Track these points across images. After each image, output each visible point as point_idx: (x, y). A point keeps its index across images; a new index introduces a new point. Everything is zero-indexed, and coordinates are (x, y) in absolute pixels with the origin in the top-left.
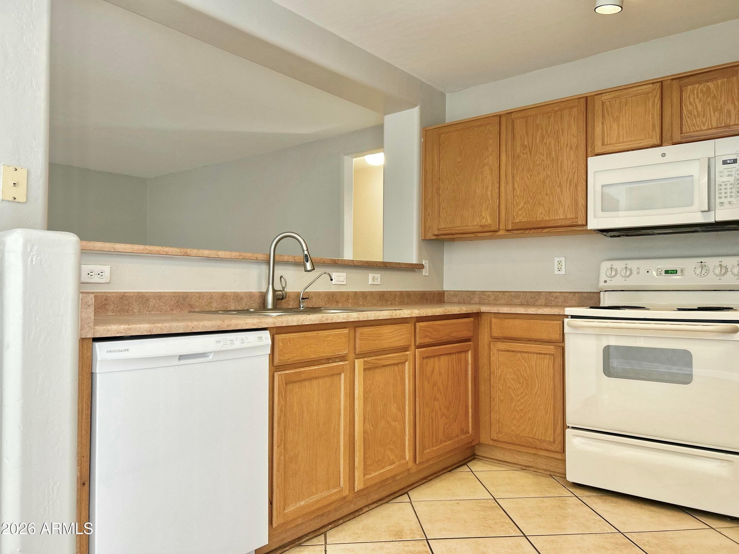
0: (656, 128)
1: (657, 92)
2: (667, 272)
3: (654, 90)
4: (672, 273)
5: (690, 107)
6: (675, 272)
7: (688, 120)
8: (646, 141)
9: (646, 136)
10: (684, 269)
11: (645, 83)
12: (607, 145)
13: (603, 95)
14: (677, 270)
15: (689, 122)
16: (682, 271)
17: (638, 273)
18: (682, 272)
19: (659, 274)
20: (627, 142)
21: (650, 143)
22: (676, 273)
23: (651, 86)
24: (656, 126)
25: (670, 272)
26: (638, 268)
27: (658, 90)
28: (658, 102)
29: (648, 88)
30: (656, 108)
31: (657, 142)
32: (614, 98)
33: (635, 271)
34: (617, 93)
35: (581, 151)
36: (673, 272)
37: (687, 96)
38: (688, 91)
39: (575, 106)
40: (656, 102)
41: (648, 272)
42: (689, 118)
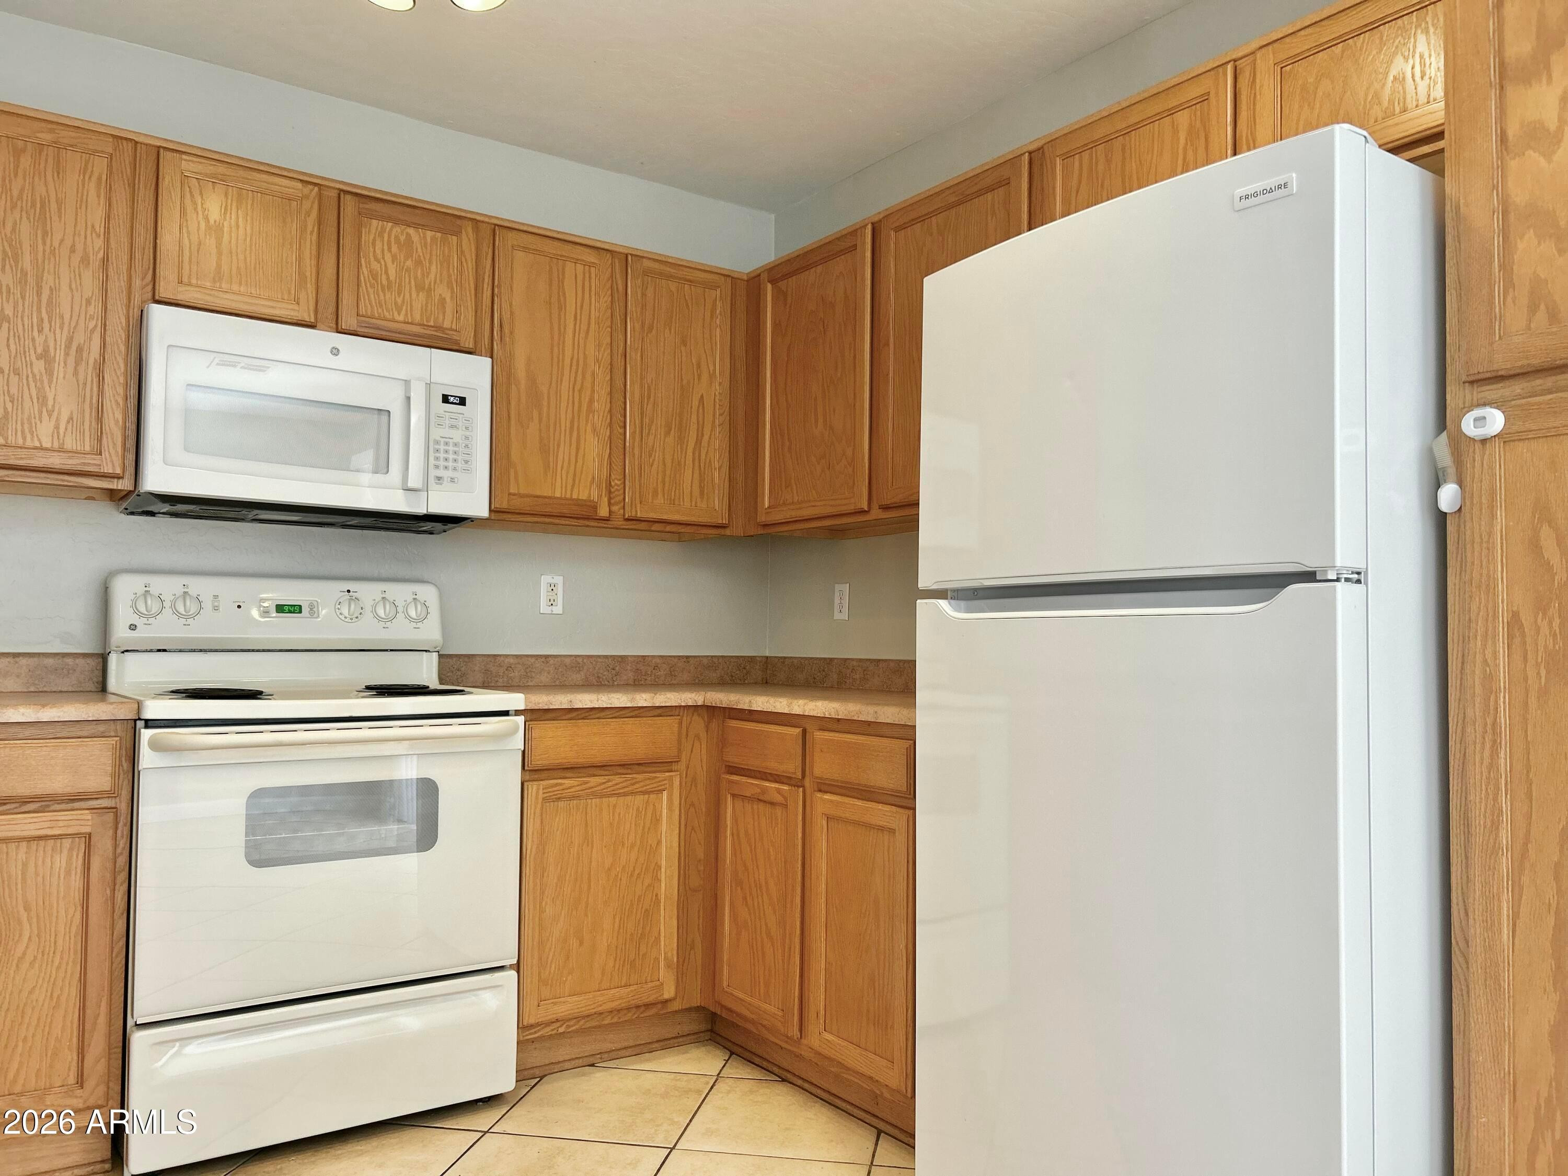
0: (309, 285)
1: (312, 207)
2: (280, 609)
3: (306, 197)
4: (290, 612)
5: (375, 266)
6: (296, 609)
7: (371, 291)
8: (279, 305)
9: (282, 294)
10: (315, 603)
11: (285, 173)
12: (190, 284)
13: (184, 157)
14: (300, 606)
15: (372, 296)
16: (311, 607)
17: (216, 608)
18: (311, 609)
19: (266, 613)
20: (239, 294)
21: (292, 313)
22: (300, 612)
23: (299, 185)
24: (309, 280)
25: (286, 608)
26: (216, 597)
27: (313, 203)
28: (313, 228)
29: (293, 188)
30: (308, 240)
31: (309, 315)
32: (213, 176)
33: (208, 605)
34: (221, 169)
35: (119, 279)
36: (292, 609)
37: (371, 241)
38: (373, 231)
39: (102, 152)
40: (310, 228)
41: (239, 607)
42: (372, 286)
